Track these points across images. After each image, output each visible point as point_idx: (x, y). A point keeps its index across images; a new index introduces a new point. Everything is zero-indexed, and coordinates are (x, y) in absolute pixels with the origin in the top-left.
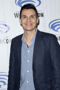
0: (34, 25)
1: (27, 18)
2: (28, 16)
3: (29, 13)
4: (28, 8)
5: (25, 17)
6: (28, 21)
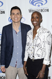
1: (15, 15)
2: (16, 13)
3: (16, 11)
4: (15, 9)
5: (14, 14)
6: (16, 16)
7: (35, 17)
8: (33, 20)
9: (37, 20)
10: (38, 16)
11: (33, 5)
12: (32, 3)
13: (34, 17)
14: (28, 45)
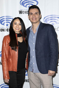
0: (38, 20)
2: (34, 13)
3: (34, 11)
4: (33, 8)
5: (32, 14)
6: (34, 16)
11: (24, 6)
12: (23, 4)
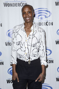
7: (27, 13)
8: (25, 16)
9: (30, 15)
10: (30, 11)
13: (25, 12)
14: (18, 45)
